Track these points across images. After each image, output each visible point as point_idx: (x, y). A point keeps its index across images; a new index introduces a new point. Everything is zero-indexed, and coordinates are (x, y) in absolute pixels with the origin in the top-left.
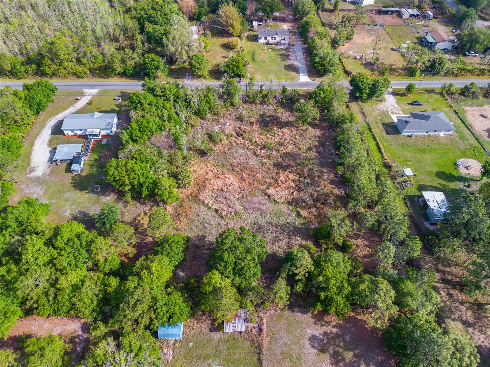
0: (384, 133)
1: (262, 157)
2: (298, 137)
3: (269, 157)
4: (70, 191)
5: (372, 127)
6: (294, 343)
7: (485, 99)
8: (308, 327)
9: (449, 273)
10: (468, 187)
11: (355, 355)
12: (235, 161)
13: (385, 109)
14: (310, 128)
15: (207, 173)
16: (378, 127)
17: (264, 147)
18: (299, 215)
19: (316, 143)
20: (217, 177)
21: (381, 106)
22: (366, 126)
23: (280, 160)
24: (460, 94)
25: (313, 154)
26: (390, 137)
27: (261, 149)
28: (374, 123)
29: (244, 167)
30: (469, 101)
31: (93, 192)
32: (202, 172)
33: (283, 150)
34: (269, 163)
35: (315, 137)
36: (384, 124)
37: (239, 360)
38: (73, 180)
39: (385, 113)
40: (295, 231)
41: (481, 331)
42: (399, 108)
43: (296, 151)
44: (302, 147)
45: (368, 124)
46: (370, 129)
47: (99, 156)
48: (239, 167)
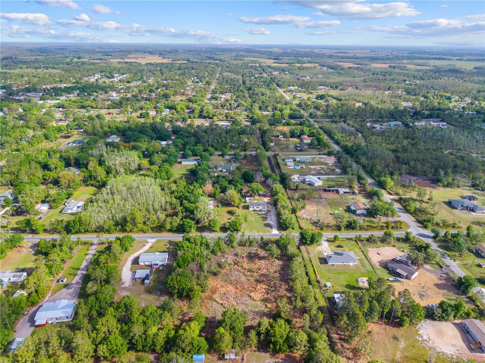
0: (319, 263)
1: (248, 276)
2: (269, 265)
3: (252, 276)
4: (144, 294)
5: (312, 260)
7: (382, 244)
12: (233, 278)
13: (321, 250)
14: (276, 260)
15: (217, 285)
16: (316, 260)
17: (249, 271)
18: (266, 306)
19: (279, 269)
21: (319, 248)
22: (309, 260)
23: (258, 278)
24: (367, 241)
25: (277, 275)
26: (322, 266)
27: (248, 272)
28: (314, 257)
29: (237, 282)
30: (372, 245)
31: (156, 295)
32: (214, 284)
33: (261, 272)
34: (252, 280)
35: (279, 265)
36: (319, 258)
38: (145, 288)
39: (321, 252)
42: (330, 249)
43: (268, 273)
44: (271, 271)
45: (310, 258)
46: (311, 261)
48: (235, 281)
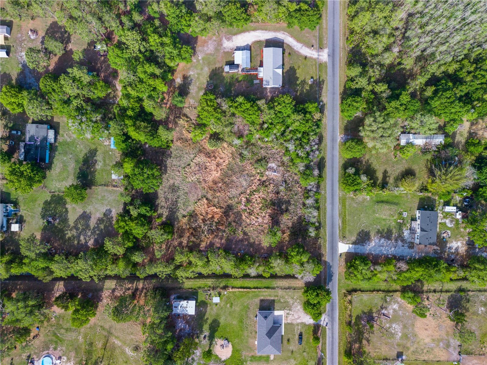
0: (262, 298)
1: (238, 198)
2: (260, 228)
3: (238, 203)
4: (209, 69)
5: (270, 290)
6: (109, 202)
8: (116, 211)
9: (140, 294)
10: (205, 337)
11: (102, 229)
12: (235, 178)
15: (222, 158)
16: (270, 295)
17: (249, 200)
18: (184, 216)
20: (218, 165)
22: (271, 286)
23: (235, 211)
25: (240, 235)
26: (257, 301)
27: (247, 198)
28: (276, 294)
29: (228, 184)
31: (208, 84)
33: (245, 214)
35: (260, 242)
36: (274, 301)
37: (103, 176)
38: (219, 68)
40: (173, 212)
41: (109, 296)
42: (294, 323)
43: (244, 224)
45: (273, 288)
46: (268, 288)
47: (241, 81)
48: (229, 181)
